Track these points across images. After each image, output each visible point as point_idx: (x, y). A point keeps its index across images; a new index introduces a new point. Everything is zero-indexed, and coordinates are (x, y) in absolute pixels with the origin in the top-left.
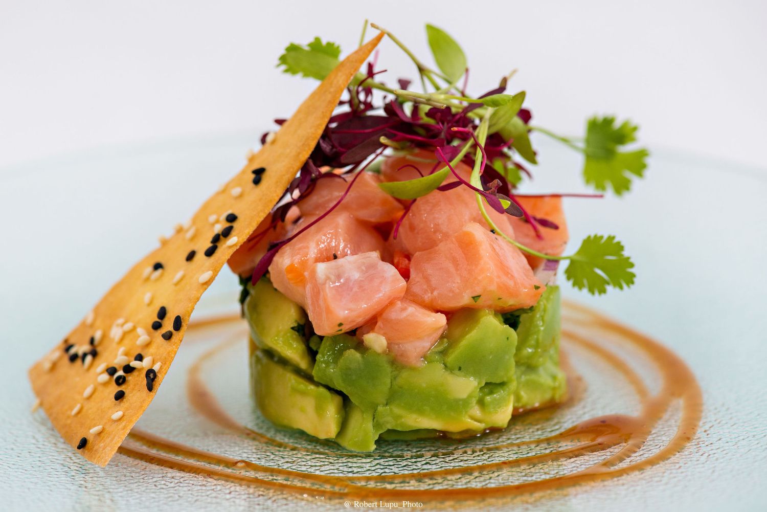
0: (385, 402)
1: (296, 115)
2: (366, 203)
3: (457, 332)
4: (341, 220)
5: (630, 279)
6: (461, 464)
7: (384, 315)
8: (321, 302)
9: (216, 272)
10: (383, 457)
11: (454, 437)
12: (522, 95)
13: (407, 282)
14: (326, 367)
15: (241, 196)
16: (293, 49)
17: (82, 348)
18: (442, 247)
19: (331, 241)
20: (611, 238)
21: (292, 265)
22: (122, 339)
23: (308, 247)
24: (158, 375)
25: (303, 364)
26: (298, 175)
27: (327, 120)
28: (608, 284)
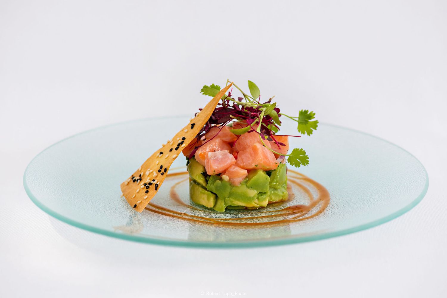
0: (228, 197)
1: (205, 108)
2: (225, 135)
3: (251, 176)
4: (217, 141)
5: (307, 163)
6: (250, 216)
7: (228, 170)
8: (209, 164)
9: (178, 155)
10: (227, 214)
11: (249, 209)
12: (275, 104)
13: (236, 160)
14: (210, 186)
15: (187, 132)
16: (205, 87)
17: (137, 178)
18: (248, 150)
19: (214, 147)
20: (302, 149)
21: (201, 153)
22: (149, 175)
23: (206, 148)
24: (159, 185)
25: (204, 185)
26: (205, 126)
27: (214, 109)
28: (301, 164)
